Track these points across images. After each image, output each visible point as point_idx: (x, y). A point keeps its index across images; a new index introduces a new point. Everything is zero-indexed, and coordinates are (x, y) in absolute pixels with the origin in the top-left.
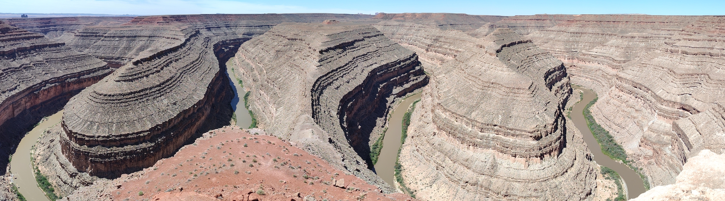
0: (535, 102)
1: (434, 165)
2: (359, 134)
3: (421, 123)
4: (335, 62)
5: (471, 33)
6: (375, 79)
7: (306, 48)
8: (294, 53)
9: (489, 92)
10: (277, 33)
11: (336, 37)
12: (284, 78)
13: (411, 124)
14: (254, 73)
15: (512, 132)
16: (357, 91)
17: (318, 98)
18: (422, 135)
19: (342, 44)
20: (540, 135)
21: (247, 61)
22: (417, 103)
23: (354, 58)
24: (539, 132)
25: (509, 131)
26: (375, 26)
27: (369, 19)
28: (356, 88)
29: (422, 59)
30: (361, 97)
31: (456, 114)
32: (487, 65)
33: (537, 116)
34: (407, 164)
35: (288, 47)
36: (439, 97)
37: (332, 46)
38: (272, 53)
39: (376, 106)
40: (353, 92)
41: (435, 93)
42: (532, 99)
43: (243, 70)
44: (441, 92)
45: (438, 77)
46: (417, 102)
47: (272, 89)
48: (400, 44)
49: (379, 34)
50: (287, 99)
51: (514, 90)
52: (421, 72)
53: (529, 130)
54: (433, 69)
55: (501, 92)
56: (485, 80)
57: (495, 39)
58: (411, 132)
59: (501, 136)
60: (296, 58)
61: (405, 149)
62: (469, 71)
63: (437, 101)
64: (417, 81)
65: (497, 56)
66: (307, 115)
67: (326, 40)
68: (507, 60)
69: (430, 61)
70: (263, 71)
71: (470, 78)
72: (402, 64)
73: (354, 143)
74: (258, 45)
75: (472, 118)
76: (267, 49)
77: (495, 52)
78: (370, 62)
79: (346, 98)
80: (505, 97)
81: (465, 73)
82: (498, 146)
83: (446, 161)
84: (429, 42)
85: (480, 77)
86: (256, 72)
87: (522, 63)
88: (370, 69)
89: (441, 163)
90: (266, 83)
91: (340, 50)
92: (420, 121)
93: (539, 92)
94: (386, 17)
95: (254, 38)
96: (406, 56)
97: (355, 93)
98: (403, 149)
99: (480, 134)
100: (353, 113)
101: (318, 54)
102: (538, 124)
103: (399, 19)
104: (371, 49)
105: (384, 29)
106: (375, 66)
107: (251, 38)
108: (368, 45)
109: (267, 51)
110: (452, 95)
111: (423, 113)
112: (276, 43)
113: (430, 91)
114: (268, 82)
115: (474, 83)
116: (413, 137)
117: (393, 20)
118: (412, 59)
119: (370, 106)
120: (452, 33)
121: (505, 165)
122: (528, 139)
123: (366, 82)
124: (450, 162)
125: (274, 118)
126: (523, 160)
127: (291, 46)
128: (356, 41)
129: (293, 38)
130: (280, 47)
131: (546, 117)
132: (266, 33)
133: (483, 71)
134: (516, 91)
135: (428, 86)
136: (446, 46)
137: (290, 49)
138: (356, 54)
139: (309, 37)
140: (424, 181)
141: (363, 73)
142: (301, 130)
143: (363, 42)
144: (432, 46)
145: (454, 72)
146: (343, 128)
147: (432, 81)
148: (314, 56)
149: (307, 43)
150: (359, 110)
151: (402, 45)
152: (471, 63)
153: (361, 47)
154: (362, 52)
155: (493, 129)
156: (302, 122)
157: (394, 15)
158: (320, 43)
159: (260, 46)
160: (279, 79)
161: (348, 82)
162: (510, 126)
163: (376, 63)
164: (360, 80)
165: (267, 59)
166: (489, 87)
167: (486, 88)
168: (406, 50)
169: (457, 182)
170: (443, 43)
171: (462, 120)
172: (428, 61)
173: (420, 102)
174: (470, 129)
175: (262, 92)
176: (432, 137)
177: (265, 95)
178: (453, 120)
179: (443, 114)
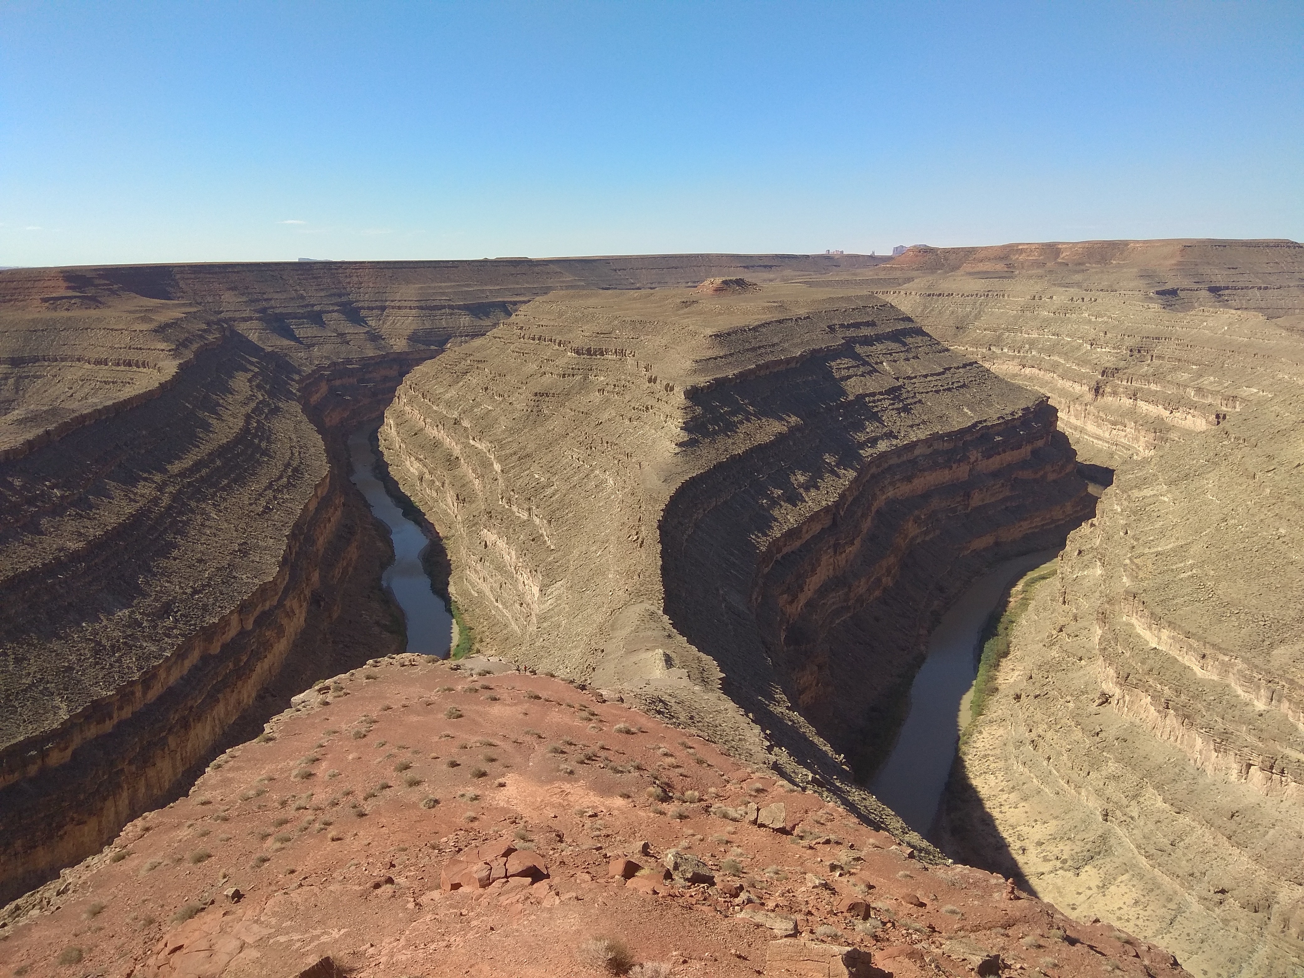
1: (1094, 804)
2: (820, 667)
3: (1053, 654)
4: (740, 431)
6: (882, 490)
7: (637, 382)
8: (597, 398)
10: (537, 331)
11: (747, 340)
12: (564, 488)
13: (1013, 652)
14: (457, 472)
16: (817, 528)
18: (1055, 694)
21: (431, 432)
22: (1042, 582)
26: (891, 299)
27: (868, 273)
28: (812, 519)
29: (1073, 420)
30: (829, 548)
34: (993, 784)
35: (578, 378)
36: (1135, 571)
37: (731, 373)
38: (521, 401)
39: (887, 581)
40: (804, 530)
41: (1118, 552)
43: (417, 464)
44: (1147, 550)
45: (1135, 494)
46: (1041, 578)
47: (524, 524)
48: (987, 365)
50: (576, 553)
58: (1012, 681)
60: (604, 416)
61: (985, 734)
62: (1279, 478)
63: (1124, 584)
66: (647, 605)
67: (710, 354)
69: (1105, 432)
70: (492, 464)
73: (806, 698)
75: (1274, 667)
76: (499, 388)
79: (779, 550)
81: (1261, 487)
83: (1142, 800)
84: (1106, 357)
86: (464, 468)
88: (868, 454)
89: (1125, 801)
90: (503, 503)
92: (1048, 646)
94: (934, 261)
96: (1009, 410)
97: (811, 534)
98: (980, 732)
100: (802, 599)
101: (682, 400)
103: (987, 266)
104: (873, 384)
105: (925, 307)
108: (861, 370)
109: (500, 395)
110: (1192, 567)
111: (1062, 621)
112: (532, 367)
114: (509, 501)
116: (1018, 697)
117: (960, 272)
119: (863, 580)
123: (850, 499)
124: (1162, 804)
125: (534, 619)
127: (586, 378)
128: (816, 353)
129: (594, 346)
130: (547, 379)
135: (1092, 525)
136: (1183, 376)
137: (584, 387)
139: (650, 343)
140: (1053, 849)
142: (629, 652)
144: (1120, 374)
145: (1210, 482)
147: (1110, 506)
148: (667, 409)
149: (643, 364)
150: (823, 591)
151: (995, 369)
152: (1294, 449)
156: (628, 630)
157: (968, 253)
158: (688, 364)
159: (473, 379)
160: (549, 491)
163: (892, 435)
164: (830, 493)
165: (504, 421)
168: (1009, 388)
170: (1169, 365)
172: (1099, 432)
173: (1054, 581)
174: (1260, 705)
175: (490, 536)
176: (1093, 707)
177: (501, 544)
178: (1190, 661)
179: (1146, 634)
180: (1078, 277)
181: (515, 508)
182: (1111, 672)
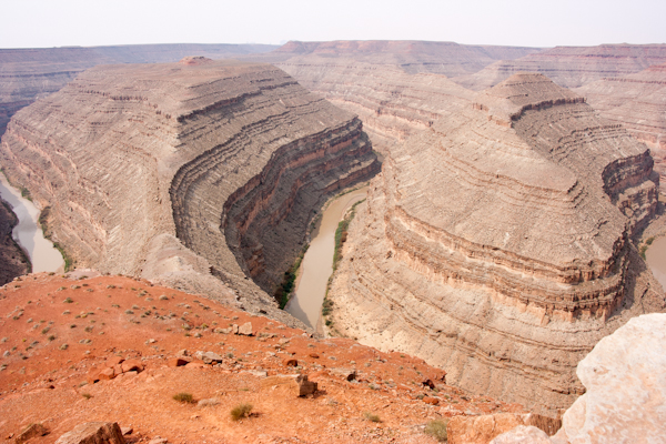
0: (578, 218)
1: (387, 303)
3: (367, 237)
4: (209, 138)
5: (462, 81)
6: (283, 164)
7: (151, 114)
8: (128, 124)
9: (489, 192)
10: (88, 88)
11: (208, 89)
12: (114, 175)
13: (349, 239)
14: (50, 170)
15: (527, 264)
16: (253, 186)
17: (184, 204)
18: (367, 256)
19: (220, 103)
20: (578, 276)
21: (32, 148)
22: (360, 204)
23: (244, 128)
24: (577, 272)
25: (521, 261)
26: (281, 67)
28: (249, 182)
29: (370, 127)
30: (259, 196)
31: (427, 224)
32: (490, 142)
33: (577, 244)
34: (343, 300)
35: (116, 113)
36: (399, 196)
37: (202, 107)
38: (84, 128)
39: (289, 210)
40: (247, 188)
41: (392, 188)
42: (572, 212)
44: (404, 186)
45: (398, 160)
46: (360, 202)
47: (93, 197)
48: (329, 100)
49: (289, 83)
50: (124, 210)
51: (539, 192)
52: (368, 151)
53: (558, 264)
54: (389, 146)
55: (515, 194)
56: (482, 169)
57: (511, 94)
58: (349, 252)
59: (506, 268)
60: (133, 134)
62: (455, 150)
63: (395, 202)
64: (360, 168)
65: (512, 127)
66: (167, 234)
67: (189, 97)
68: (529, 136)
69: (383, 132)
70: (71, 164)
71: (457, 164)
72: (334, 136)
73: (254, 272)
74: (51, 115)
75: (456, 234)
76: (71, 121)
77: (508, 119)
78: (274, 133)
80: (519, 203)
81: (448, 154)
82: (498, 283)
83: (405, 297)
84: (382, 96)
85: (476, 164)
86: (54, 168)
87: (561, 144)
88: (275, 146)
89: (399, 301)
90: (79, 186)
91: (217, 115)
92: (365, 234)
93: (587, 200)
94: (301, 48)
95: (41, 100)
96: (342, 122)
97: (250, 189)
98: (337, 278)
99: (468, 260)
100: (248, 224)
101: (176, 123)
102: (577, 256)
103: (326, 51)
104: (275, 110)
105: (298, 71)
106: (283, 142)
107: (32, 102)
108: (269, 103)
109: (71, 125)
110: (422, 192)
111: (370, 222)
112: (88, 108)
113: (383, 184)
114: (83, 184)
115: (463, 174)
116: (352, 259)
117: (314, 54)
118: (352, 128)
119: (278, 211)
120: (428, 81)
121: (507, 313)
122: (554, 279)
123: (268, 171)
124: (414, 299)
125: (104, 248)
126: (541, 311)
127: (120, 113)
128: (245, 95)
129: (123, 95)
130: (98, 115)
131: (596, 247)
132: (64, 89)
133: (481, 153)
134: (543, 193)
135: (380, 176)
136: (414, 105)
137: (120, 118)
138: (246, 119)
139: (155, 93)
141: (262, 155)
142: (159, 260)
143: (260, 98)
144: (388, 104)
145: (428, 153)
146: (232, 248)
147: (387, 166)
148: (168, 129)
149: (153, 104)
150: (258, 218)
151: (333, 102)
152: (461, 137)
153: (255, 106)
154: (257, 116)
155: (491, 255)
157: (318, 44)
158: (178, 104)
160: (105, 177)
161: (236, 172)
162: (523, 253)
163: (285, 136)
164: (257, 167)
165: (75, 140)
166: (490, 182)
167: (486, 184)
168: (340, 111)
169: (424, 329)
170: (408, 99)
171: (437, 236)
173: (365, 203)
174: (451, 251)
175: (74, 205)
176: (384, 260)
177: (81, 208)
178: (423, 234)
179: (405, 225)
180: (367, 58)
181: (87, 188)
182: (391, 243)
